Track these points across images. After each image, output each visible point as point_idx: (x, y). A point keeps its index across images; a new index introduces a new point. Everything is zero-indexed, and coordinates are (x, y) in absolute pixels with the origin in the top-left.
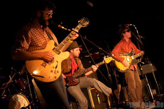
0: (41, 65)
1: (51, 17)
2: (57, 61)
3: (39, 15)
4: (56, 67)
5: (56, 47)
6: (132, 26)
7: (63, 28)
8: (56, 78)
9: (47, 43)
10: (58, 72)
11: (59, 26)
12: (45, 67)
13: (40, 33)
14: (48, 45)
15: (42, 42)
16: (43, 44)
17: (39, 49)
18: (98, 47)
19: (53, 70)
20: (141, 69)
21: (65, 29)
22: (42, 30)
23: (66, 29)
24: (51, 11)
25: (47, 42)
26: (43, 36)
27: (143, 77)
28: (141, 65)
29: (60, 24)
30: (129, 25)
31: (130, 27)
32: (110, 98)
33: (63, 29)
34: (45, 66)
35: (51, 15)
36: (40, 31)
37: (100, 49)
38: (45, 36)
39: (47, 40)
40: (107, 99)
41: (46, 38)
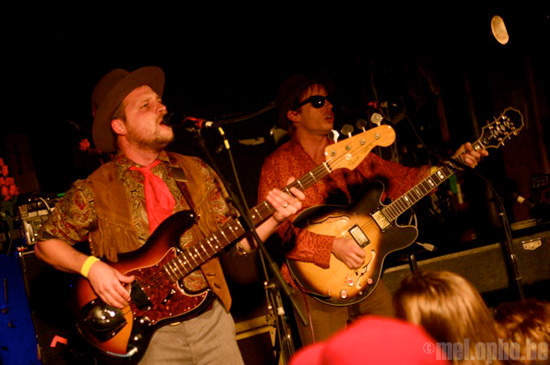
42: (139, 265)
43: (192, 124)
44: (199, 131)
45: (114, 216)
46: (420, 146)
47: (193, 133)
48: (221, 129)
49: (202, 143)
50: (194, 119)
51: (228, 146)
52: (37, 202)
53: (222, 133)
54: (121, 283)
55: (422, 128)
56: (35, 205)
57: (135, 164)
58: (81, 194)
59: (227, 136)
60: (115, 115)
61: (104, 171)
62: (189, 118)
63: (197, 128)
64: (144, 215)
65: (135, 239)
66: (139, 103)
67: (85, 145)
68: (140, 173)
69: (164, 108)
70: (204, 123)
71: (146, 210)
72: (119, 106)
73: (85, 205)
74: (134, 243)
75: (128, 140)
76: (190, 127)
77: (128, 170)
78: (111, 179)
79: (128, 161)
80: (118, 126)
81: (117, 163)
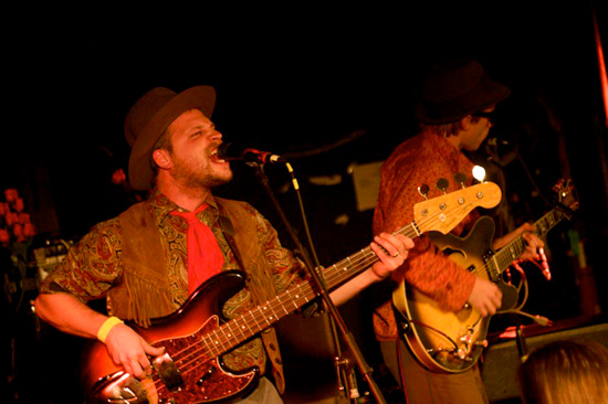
42: (170, 334)
43: (254, 158)
44: (262, 166)
45: (145, 270)
46: (534, 194)
47: (254, 168)
48: (288, 165)
49: (265, 181)
50: (255, 152)
51: (297, 186)
52: (56, 245)
53: (291, 170)
54: (147, 354)
55: (538, 172)
56: (53, 248)
57: (177, 207)
58: (107, 241)
59: (296, 174)
60: (158, 144)
61: (136, 212)
62: (250, 150)
63: (260, 162)
64: (183, 273)
65: (168, 301)
66: (189, 131)
67: (119, 177)
68: (182, 219)
69: (220, 136)
70: (269, 157)
71: (186, 268)
72: (164, 133)
73: (110, 255)
74: (166, 307)
75: (174, 176)
76: (252, 161)
77: (168, 215)
78: (144, 223)
79: (169, 203)
80: (161, 158)
81: (154, 204)
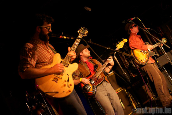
0: (52, 80)
1: (51, 31)
2: (67, 74)
3: (39, 30)
4: (68, 81)
5: (63, 60)
6: (136, 19)
7: (65, 37)
8: (70, 92)
9: (53, 58)
10: (71, 85)
11: (61, 37)
12: (57, 83)
13: (43, 48)
14: (54, 59)
15: (48, 57)
16: (49, 58)
17: (47, 65)
18: (106, 47)
19: (65, 84)
20: (158, 62)
21: (67, 38)
22: (45, 45)
23: (69, 38)
24: (50, 25)
25: (53, 56)
26: (48, 51)
27: (161, 69)
28: (157, 58)
29: (61, 34)
30: (132, 19)
31: (134, 20)
32: (134, 100)
33: (65, 39)
34: (57, 81)
35: (50, 29)
36: (43, 47)
37: (108, 49)
38: (49, 51)
39: (52, 55)
40: (130, 102)
41: (51, 53)
